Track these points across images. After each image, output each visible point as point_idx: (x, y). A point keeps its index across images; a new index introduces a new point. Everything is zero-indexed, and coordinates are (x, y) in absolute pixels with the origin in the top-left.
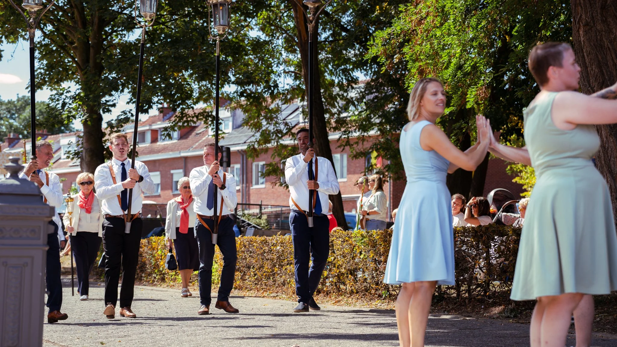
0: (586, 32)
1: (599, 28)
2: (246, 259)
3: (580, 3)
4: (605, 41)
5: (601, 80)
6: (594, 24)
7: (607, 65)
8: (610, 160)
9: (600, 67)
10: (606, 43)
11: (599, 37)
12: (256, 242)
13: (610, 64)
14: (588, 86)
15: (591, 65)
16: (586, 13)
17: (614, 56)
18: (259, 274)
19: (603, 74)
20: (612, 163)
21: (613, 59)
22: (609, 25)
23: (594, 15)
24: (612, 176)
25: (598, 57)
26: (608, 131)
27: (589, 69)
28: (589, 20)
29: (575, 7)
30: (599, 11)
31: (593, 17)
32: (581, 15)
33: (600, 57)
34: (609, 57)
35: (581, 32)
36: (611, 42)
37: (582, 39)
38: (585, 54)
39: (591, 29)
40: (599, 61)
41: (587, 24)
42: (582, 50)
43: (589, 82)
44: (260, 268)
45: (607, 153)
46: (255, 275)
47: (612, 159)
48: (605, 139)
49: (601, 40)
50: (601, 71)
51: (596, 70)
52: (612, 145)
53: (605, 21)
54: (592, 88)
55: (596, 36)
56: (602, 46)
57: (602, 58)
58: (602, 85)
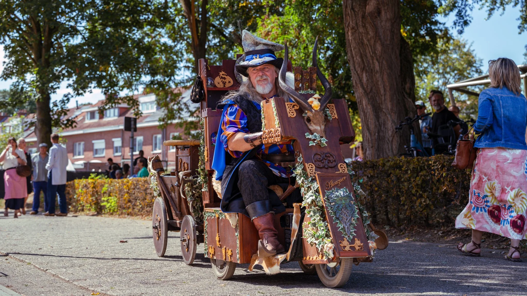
0: (353, 34)
1: (360, 31)
2: (134, 194)
3: (348, 14)
4: (364, 39)
5: (362, 67)
6: (358, 28)
7: (366, 56)
8: (368, 121)
9: (361, 57)
10: (366, 41)
11: (361, 37)
12: (141, 181)
13: (368, 55)
14: (354, 70)
15: (356, 56)
16: (352, 21)
17: (370, 50)
18: (143, 204)
20: (369, 123)
21: (370, 52)
22: (367, 29)
23: (357, 22)
25: (360, 51)
26: (367, 101)
27: (355, 59)
28: (354, 25)
29: (346, 16)
30: (361, 19)
31: (357, 24)
32: (349, 22)
33: (361, 51)
34: (367, 51)
35: (350, 34)
36: (368, 40)
37: (350, 38)
38: (352, 49)
39: (355, 31)
40: (361, 53)
41: (353, 28)
42: (350, 46)
44: (143, 200)
45: (366, 116)
46: (140, 204)
47: (370, 120)
48: (365, 107)
49: (362, 39)
50: (363, 60)
51: (360, 60)
52: (369, 110)
53: (364, 27)
54: (357, 72)
55: (359, 36)
56: (363, 43)
57: (363, 51)
58: (363, 69)
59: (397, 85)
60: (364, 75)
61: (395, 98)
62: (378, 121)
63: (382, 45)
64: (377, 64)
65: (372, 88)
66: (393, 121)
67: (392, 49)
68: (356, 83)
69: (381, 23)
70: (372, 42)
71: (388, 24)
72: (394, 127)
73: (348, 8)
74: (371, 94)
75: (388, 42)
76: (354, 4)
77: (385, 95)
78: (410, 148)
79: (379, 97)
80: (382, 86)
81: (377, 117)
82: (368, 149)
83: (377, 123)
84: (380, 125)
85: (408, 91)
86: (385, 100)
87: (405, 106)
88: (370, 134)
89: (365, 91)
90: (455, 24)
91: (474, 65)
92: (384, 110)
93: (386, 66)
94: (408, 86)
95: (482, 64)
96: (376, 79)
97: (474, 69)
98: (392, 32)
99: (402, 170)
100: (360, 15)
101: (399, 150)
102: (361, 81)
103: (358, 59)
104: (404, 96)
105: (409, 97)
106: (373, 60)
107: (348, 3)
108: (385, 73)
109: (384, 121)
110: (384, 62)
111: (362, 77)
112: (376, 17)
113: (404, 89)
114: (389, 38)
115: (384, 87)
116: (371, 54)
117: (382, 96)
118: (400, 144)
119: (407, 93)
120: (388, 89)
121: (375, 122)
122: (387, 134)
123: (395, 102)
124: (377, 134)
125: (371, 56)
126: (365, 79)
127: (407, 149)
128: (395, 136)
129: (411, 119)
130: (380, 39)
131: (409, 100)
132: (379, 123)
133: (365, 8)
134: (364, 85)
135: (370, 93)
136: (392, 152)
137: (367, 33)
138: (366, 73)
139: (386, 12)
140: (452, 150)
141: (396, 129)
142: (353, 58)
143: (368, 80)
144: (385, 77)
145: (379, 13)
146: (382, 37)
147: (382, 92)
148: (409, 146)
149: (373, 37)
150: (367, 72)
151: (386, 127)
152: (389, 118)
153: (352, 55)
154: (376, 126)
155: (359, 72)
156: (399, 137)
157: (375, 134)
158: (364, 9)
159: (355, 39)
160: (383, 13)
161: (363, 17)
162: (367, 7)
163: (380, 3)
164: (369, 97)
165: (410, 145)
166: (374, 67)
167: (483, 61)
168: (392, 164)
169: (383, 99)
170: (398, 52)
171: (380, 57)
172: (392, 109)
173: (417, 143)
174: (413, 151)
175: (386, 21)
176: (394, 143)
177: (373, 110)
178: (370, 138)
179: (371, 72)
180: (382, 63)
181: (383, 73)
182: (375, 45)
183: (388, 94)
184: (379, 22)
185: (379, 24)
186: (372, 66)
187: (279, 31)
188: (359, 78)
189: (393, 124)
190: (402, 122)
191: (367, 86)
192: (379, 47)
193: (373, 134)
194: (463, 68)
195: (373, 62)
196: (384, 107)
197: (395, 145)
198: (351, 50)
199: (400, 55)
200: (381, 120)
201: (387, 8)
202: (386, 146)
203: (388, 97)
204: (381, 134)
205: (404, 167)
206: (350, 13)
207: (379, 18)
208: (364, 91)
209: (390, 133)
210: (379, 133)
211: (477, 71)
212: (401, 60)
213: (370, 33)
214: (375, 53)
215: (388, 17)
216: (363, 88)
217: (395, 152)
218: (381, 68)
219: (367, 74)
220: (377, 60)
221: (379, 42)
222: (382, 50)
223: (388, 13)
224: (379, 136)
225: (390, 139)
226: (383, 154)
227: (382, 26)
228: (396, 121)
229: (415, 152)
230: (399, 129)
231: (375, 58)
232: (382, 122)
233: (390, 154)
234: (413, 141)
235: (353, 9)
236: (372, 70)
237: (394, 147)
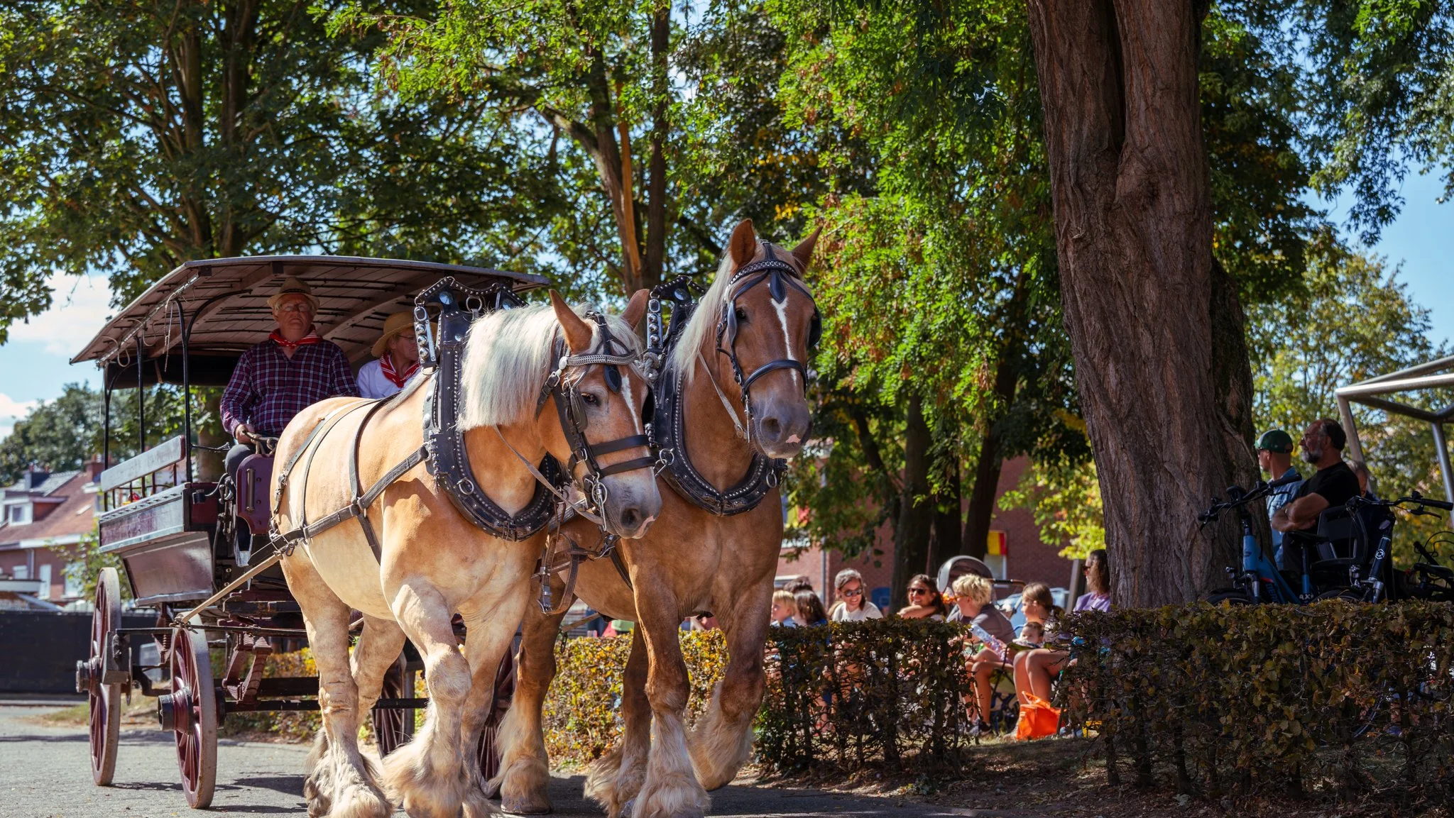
0: (1079, 254)
1: (1101, 246)
3: (1067, 198)
4: (1112, 269)
5: (1106, 345)
6: (1092, 239)
7: (1116, 315)
8: (1122, 496)
9: (1104, 319)
10: (1115, 274)
11: (1101, 264)
13: (1122, 314)
15: (1089, 316)
16: (1078, 218)
17: (1128, 299)
19: (1109, 333)
20: (1125, 502)
21: (1126, 305)
22: (1117, 241)
23: (1092, 221)
24: (1126, 528)
25: (1100, 301)
27: (1085, 322)
28: (1083, 231)
29: (1059, 205)
30: (1100, 214)
31: (1090, 226)
32: (1069, 223)
33: (1103, 301)
34: (1119, 302)
35: (1070, 254)
36: (1123, 272)
37: (1072, 266)
38: (1078, 295)
39: (1086, 247)
40: (1102, 308)
41: (1079, 239)
42: (1073, 287)
43: (1084, 347)
47: (1127, 494)
49: (1106, 269)
50: (1107, 327)
51: (1098, 325)
52: (1125, 466)
53: (1110, 234)
54: (1090, 360)
55: (1096, 261)
56: (1107, 281)
57: (1108, 303)
58: (1108, 353)
59: (1203, 395)
60: (1111, 366)
61: (1197, 432)
62: (1151, 497)
63: (1161, 285)
64: (1146, 338)
65: (1132, 405)
66: (1193, 498)
67: (1190, 295)
68: (1088, 388)
69: (1157, 224)
70: (1133, 277)
71: (1177, 229)
72: (1196, 514)
73: (1067, 183)
74: (1130, 420)
75: (1178, 278)
76: (1083, 172)
77: (1169, 422)
78: (1242, 574)
79: (1153, 429)
80: (1162, 399)
81: (1149, 486)
82: (1122, 575)
83: (1148, 502)
84: (1155, 507)
85: (1234, 414)
86: (1169, 438)
87: (1225, 454)
88: (1130, 534)
89: (1115, 414)
90: (1355, 216)
91: (1407, 326)
92: (1166, 466)
93: (1172, 343)
94: (1233, 398)
95: (1427, 324)
96: (1144, 381)
97: (1405, 337)
98: (1189, 249)
99: (1224, 640)
100: (1100, 203)
101: (1208, 578)
102: (1100, 384)
103: (1093, 324)
104: (1222, 425)
105: (1238, 430)
106: (1134, 327)
107: (1065, 169)
108: (1170, 363)
109: (1168, 496)
110: (1167, 334)
111: (1106, 375)
112: (1145, 209)
113: (1223, 406)
114: (1180, 266)
115: (1166, 402)
116: (1131, 309)
117: (1160, 426)
118: (1211, 562)
119: (1229, 418)
120: (1177, 406)
121: (1142, 500)
122: (1175, 531)
123: (1198, 442)
124: (1146, 533)
125: (1130, 316)
126: (1112, 380)
127: (1233, 576)
128: (1199, 537)
129: (1243, 492)
130: (1153, 269)
131: (1237, 436)
132: (1154, 501)
133: (1115, 185)
134: (1111, 395)
135: (1127, 417)
136: (1191, 582)
137: (1120, 254)
138: (1117, 363)
139: (1170, 195)
140: (1359, 579)
141: (1202, 518)
142: (1081, 320)
143: (1121, 382)
144: (1170, 374)
145: (1153, 196)
146: (1160, 262)
147: (1162, 415)
148: (1237, 569)
149: (1136, 263)
150: (1117, 361)
151: (1174, 512)
152: (1182, 488)
153: (1077, 311)
154: (1144, 510)
155: (1096, 360)
156: (1209, 542)
157: (1141, 534)
158: (1110, 187)
159: (1084, 269)
160: (1163, 196)
161: (1108, 208)
162: (1120, 179)
163: (1156, 168)
164: (1126, 430)
165: (1241, 565)
166: (1139, 347)
167: (1429, 315)
168: (1195, 622)
169: (1165, 435)
170: (1205, 306)
171: (1155, 319)
172: (1188, 464)
173: (1261, 558)
174: (1248, 581)
175: (1171, 220)
176: (1194, 560)
177: (1136, 466)
178: (1127, 544)
179: (1132, 362)
180: (1162, 334)
181: (1165, 366)
182: (1140, 286)
183: (1178, 420)
184: (1152, 222)
185: (1153, 227)
186: (1133, 344)
187: (867, 238)
188: (1098, 375)
189: (1192, 506)
190: (1220, 500)
191: (1120, 400)
192: (1151, 292)
193: (1136, 532)
194: (1376, 334)
195: (1135, 334)
196: (1166, 458)
197: (1198, 566)
198: (1075, 300)
199: (1212, 312)
200: (1160, 495)
201: (1175, 184)
202: (1172, 567)
203: (1177, 429)
204: (1159, 533)
205: (1230, 632)
206: (1070, 196)
207: (1151, 212)
208: (1109, 413)
209: (1184, 530)
210: (1152, 530)
211: (1413, 344)
212: (1213, 327)
213: (1128, 252)
214: (1142, 307)
215: (1178, 207)
216: (1109, 405)
217: (1197, 582)
218: (1157, 348)
219: (1120, 366)
220: (1147, 326)
221: (1153, 277)
222: (1160, 299)
223: (1177, 196)
224: (1153, 538)
225: (1185, 547)
226: (1165, 589)
227: (1161, 234)
228: (1200, 498)
229: (1255, 585)
230: (1210, 519)
231: (1141, 320)
232: (1163, 498)
233: (1185, 588)
234: (1249, 553)
235: (1079, 184)
236: (1132, 354)
237: (1196, 569)
